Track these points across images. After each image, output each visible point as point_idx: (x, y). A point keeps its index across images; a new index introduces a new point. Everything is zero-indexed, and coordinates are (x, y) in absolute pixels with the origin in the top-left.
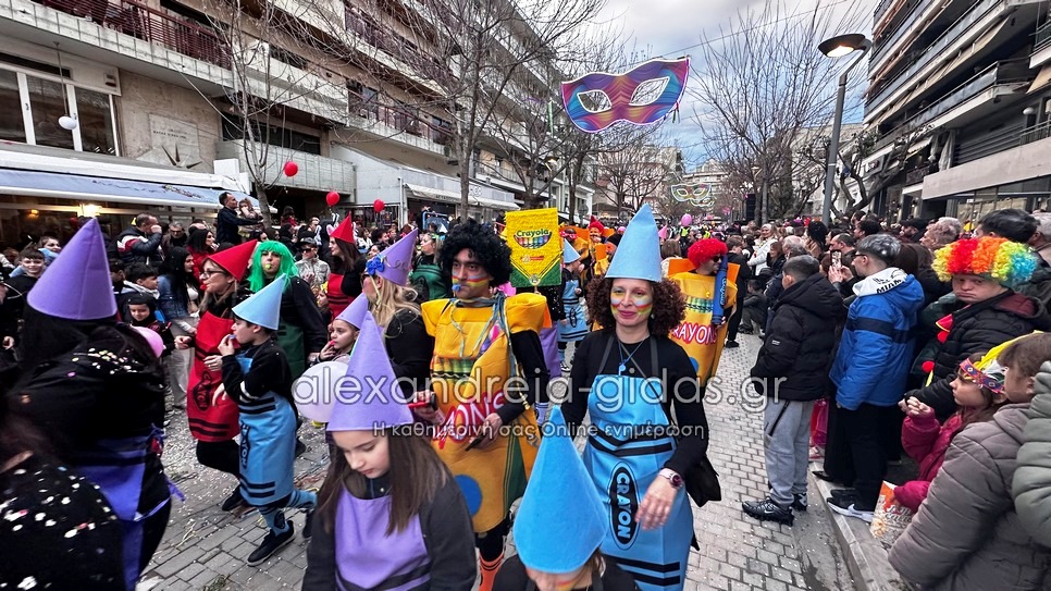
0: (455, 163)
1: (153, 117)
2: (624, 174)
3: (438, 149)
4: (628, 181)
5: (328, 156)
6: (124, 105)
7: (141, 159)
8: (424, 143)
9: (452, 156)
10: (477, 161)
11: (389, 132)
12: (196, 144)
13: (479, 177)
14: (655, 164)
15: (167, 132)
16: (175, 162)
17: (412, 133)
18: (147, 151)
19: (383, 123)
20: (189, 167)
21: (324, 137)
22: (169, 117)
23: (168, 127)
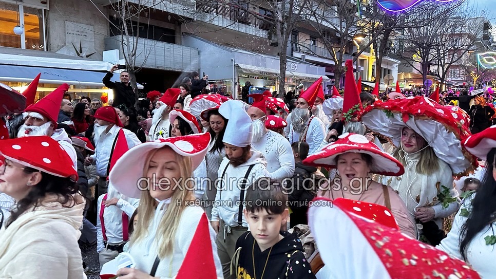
0: (275, 45)
1: (68, 23)
2: (429, 46)
3: (263, 34)
4: (433, 52)
5: (181, 44)
6: (51, 16)
7: (59, 52)
8: (253, 30)
9: (274, 39)
10: (294, 41)
11: (225, 23)
12: (93, 40)
13: (297, 55)
14: (461, 35)
15: (75, 33)
16: (79, 54)
17: (243, 23)
18: (63, 46)
19: (221, 16)
20: (87, 56)
21: (177, 30)
22: (77, 22)
23: (76, 30)
